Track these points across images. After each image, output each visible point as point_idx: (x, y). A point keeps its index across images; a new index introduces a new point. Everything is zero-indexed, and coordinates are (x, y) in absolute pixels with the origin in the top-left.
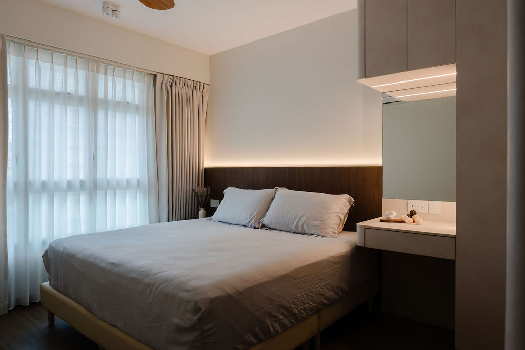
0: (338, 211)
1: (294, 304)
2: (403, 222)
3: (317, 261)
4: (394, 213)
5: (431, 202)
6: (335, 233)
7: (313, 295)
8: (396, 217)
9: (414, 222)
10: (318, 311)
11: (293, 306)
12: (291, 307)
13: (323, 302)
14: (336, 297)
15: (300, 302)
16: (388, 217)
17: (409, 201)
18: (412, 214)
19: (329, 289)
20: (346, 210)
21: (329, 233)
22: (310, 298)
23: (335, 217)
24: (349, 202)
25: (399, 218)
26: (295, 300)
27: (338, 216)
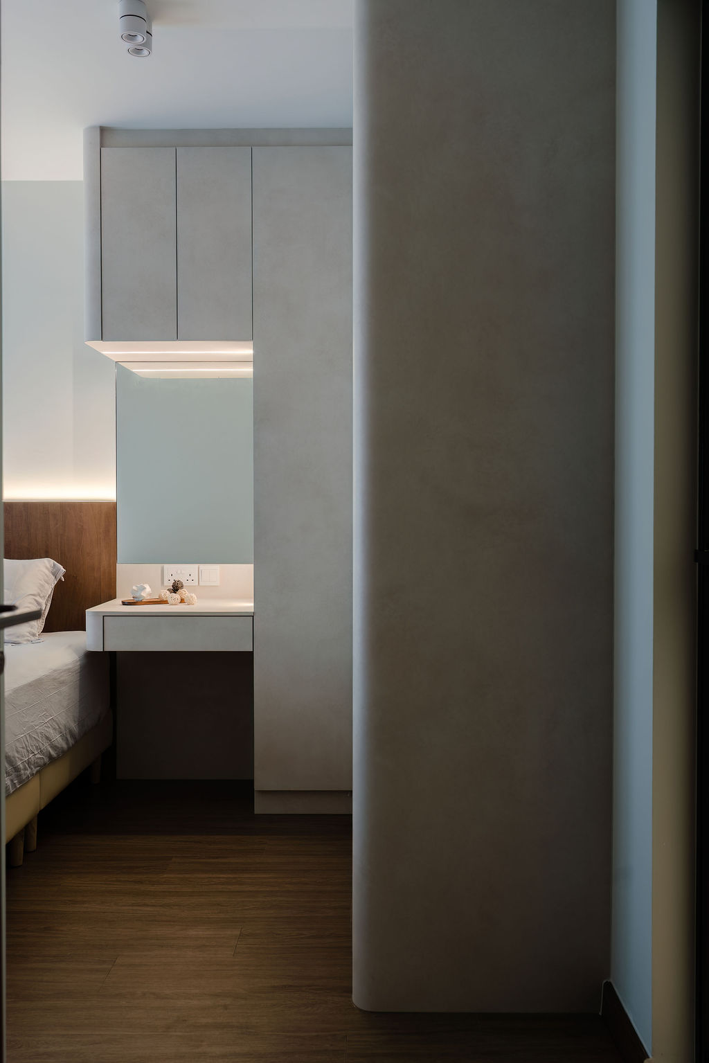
0: (35, 593)
1: (18, 752)
2: (164, 602)
3: (37, 677)
4: (148, 589)
5: (203, 567)
6: (34, 635)
7: (37, 738)
8: (150, 594)
9: (182, 601)
10: (42, 768)
11: (16, 755)
12: (14, 757)
13: (50, 752)
14: (65, 746)
15: (23, 748)
16: (137, 595)
17: (166, 566)
18: (176, 588)
19: (54, 729)
20: (49, 590)
21: (23, 636)
22: (35, 742)
23: (30, 603)
24: (55, 574)
25: (155, 597)
26: (18, 744)
27: (35, 600)
